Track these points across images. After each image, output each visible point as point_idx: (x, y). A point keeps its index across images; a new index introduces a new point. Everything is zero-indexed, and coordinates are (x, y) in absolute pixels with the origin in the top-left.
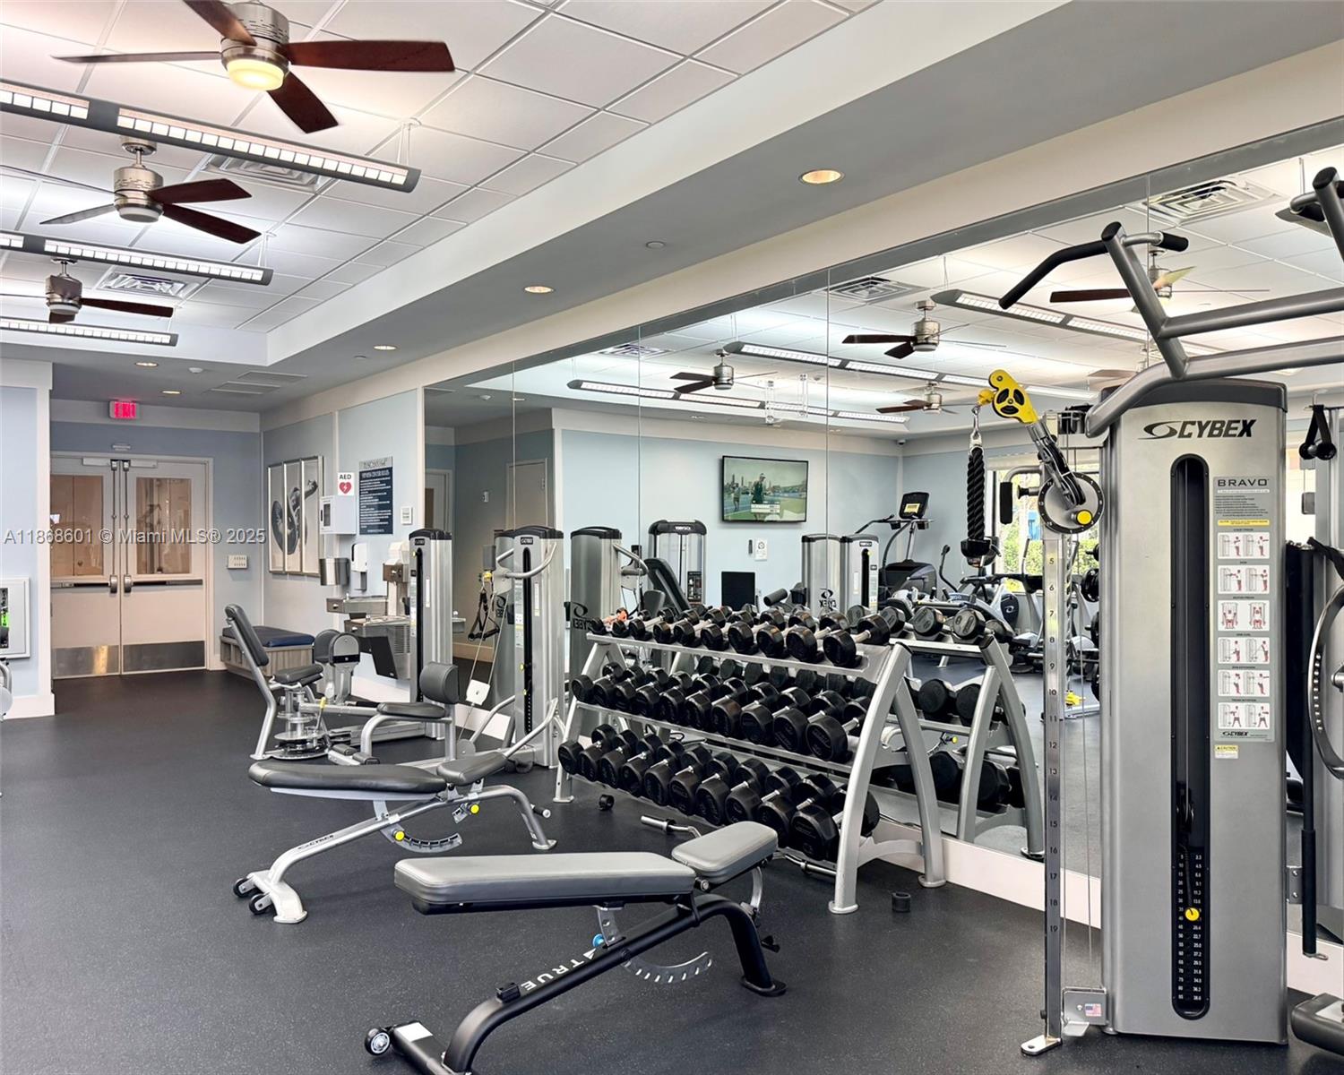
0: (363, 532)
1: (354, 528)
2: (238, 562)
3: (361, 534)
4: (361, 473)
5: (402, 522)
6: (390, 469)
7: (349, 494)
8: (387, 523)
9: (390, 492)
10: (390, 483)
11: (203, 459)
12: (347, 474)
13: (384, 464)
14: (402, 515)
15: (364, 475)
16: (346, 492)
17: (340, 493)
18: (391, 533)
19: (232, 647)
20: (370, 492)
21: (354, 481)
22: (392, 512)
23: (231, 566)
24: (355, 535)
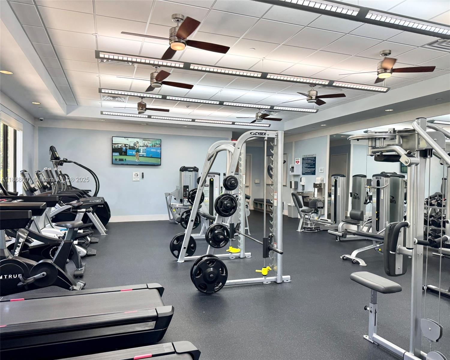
0: (303, 174)
1: (300, 173)
2: (258, 181)
3: (302, 174)
4: (303, 158)
5: (320, 172)
6: (315, 157)
7: (299, 164)
8: (313, 172)
9: (315, 164)
10: (315, 161)
11: (249, 154)
12: (298, 158)
13: (313, 156)
14: (320, 170)
15: (304, 159)
16: (297, 163)
17: (296, 164)
18: (315, 174)
19: (258, 204)
20: (306, 163)
21: (300, 160)
22: (315, 169)
23: (256, 182)
24: (300, 175)
